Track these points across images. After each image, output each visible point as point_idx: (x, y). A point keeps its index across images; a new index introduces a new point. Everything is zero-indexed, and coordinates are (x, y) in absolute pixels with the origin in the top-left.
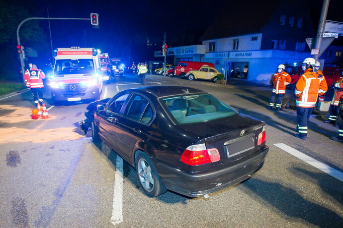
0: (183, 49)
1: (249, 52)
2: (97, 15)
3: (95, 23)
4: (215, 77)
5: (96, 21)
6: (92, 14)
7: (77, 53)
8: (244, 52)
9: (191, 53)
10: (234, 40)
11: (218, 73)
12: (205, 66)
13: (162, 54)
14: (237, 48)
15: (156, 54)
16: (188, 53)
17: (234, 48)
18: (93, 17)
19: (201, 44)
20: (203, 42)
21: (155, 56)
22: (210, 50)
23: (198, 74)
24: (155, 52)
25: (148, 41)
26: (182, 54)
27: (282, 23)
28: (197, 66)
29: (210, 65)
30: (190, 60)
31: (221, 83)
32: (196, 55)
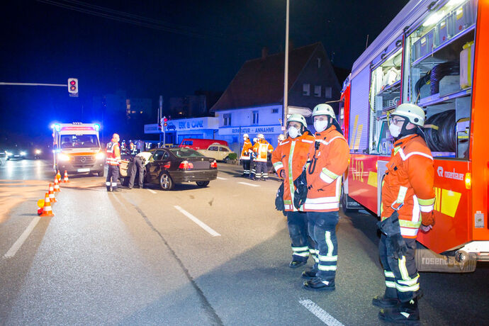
0: (188, 123)
1: (270, 127)
2: (76, 80)
3: (74, 90)
4: (227, 157)
5: (75, 88)
6: (70, 80)
7: (81, 129)
8: (266, 127)
9: (199, 128)
10: (254, 112)
11: (230, 152)
12: (215, 145)
13: (160, 129)
14: (257, 122)
15: (149, 129)
16: (196, 128)
17: (254, 122)
18: (71, 83)
19: (214, 116)
20: (216, 113)
21: (146, 132)
22: (225, 124)
23: (206, 153)
24: (146, 126)
25: (129, 106)
26: (187, 129)
27: (306, 93)
28: (205, 144)
29: (222, 142)
30: (199, 137)
31: (233, 164)
32: (208, 131)
